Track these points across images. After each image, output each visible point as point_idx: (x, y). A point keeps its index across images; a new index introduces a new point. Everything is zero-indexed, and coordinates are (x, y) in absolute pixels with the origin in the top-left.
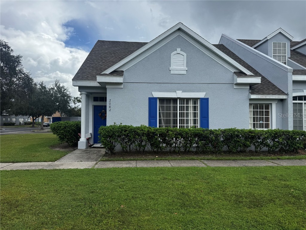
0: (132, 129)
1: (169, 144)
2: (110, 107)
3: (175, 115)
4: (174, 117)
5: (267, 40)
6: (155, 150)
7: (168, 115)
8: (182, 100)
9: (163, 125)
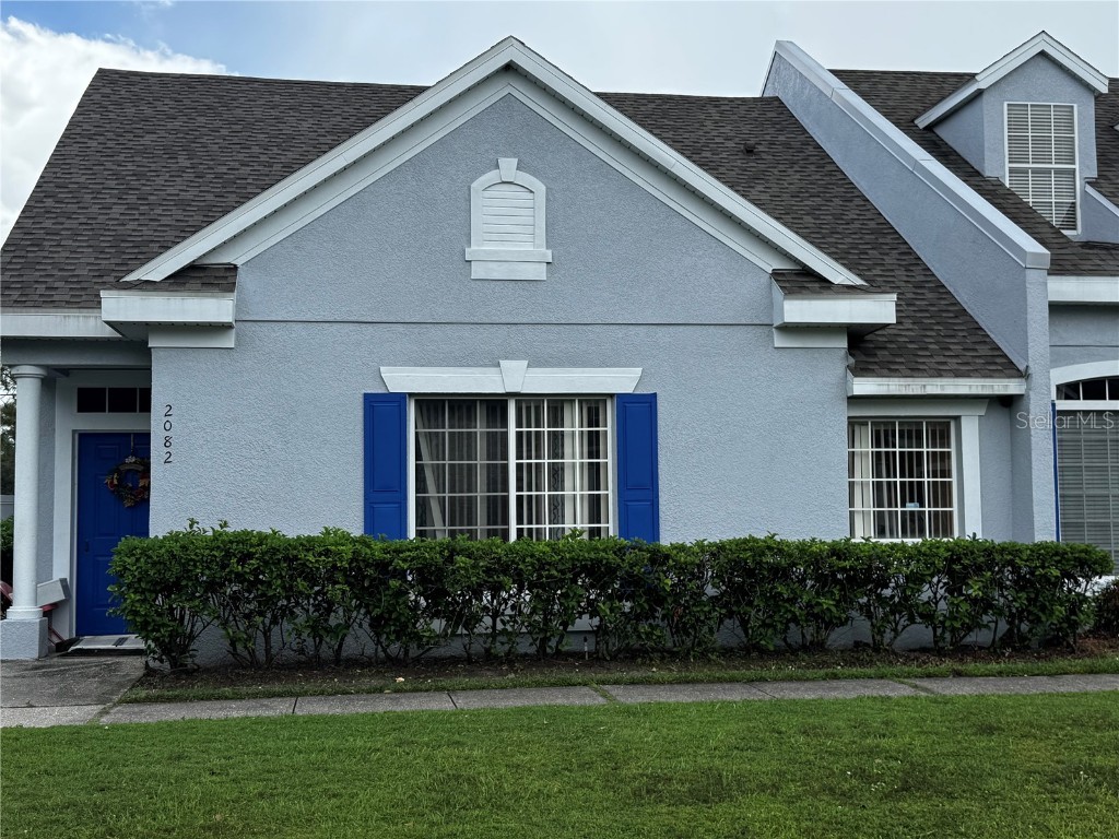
0: (274, 551)
1: (462, 618)
2: (167, 442)
3: (498, 478)
4: (492, 486)
5: (979, 93)
6: (395, 648)
7: (463, 478)
8: (530, 404)
9: (438, 526)
